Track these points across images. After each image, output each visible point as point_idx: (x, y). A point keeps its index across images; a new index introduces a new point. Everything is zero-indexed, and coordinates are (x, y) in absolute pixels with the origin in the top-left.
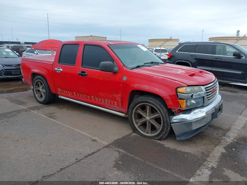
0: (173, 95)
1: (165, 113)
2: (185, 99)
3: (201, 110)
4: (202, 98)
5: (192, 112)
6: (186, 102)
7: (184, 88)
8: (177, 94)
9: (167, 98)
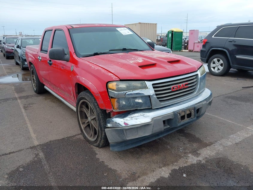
0: (102, 92)
1: (99, 114)
2: (116, 98)
3: (144, 114)
4: (148, 97)
5: (129, 116)
6: (118, 102)
7: (114, 84)
8: (108, 91)
9: (97, 95)
